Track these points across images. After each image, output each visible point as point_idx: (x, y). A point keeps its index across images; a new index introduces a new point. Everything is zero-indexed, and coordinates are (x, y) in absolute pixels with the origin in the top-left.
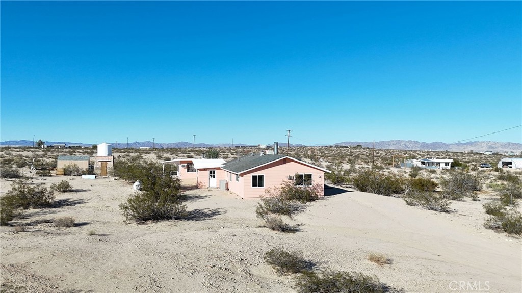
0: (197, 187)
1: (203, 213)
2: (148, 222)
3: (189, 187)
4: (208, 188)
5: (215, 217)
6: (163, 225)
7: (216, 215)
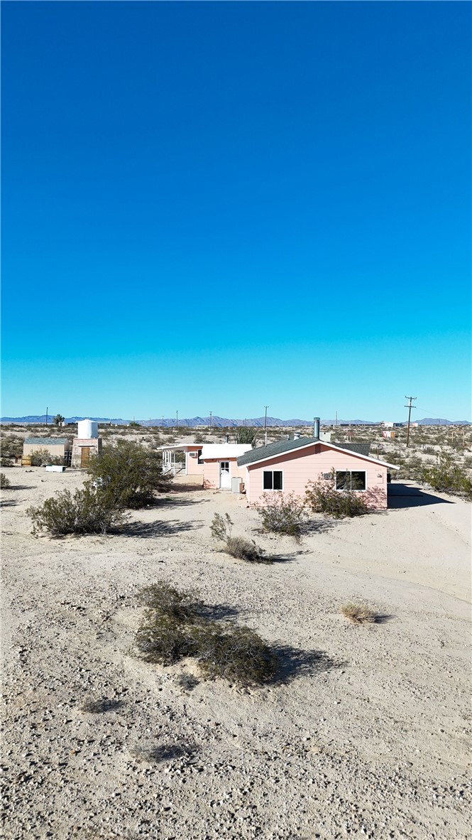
0: (202, 488)
1: (165, 527)
2: (69, 536)
3: (191, 487)
4: (217, 489)
5: (179, 533)
6: (86, 541)
7: (183, 530)
